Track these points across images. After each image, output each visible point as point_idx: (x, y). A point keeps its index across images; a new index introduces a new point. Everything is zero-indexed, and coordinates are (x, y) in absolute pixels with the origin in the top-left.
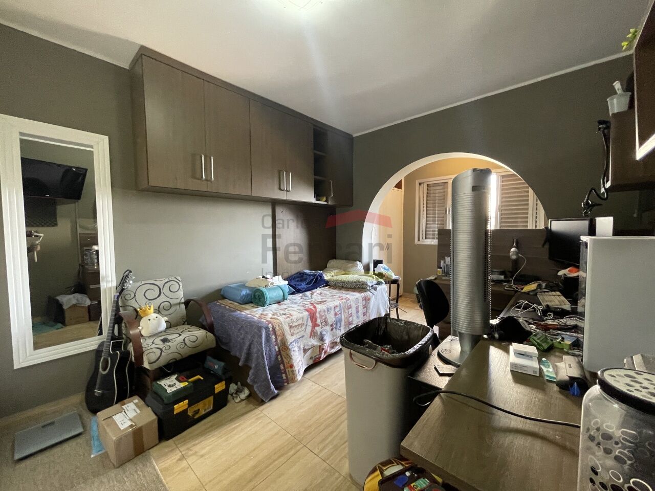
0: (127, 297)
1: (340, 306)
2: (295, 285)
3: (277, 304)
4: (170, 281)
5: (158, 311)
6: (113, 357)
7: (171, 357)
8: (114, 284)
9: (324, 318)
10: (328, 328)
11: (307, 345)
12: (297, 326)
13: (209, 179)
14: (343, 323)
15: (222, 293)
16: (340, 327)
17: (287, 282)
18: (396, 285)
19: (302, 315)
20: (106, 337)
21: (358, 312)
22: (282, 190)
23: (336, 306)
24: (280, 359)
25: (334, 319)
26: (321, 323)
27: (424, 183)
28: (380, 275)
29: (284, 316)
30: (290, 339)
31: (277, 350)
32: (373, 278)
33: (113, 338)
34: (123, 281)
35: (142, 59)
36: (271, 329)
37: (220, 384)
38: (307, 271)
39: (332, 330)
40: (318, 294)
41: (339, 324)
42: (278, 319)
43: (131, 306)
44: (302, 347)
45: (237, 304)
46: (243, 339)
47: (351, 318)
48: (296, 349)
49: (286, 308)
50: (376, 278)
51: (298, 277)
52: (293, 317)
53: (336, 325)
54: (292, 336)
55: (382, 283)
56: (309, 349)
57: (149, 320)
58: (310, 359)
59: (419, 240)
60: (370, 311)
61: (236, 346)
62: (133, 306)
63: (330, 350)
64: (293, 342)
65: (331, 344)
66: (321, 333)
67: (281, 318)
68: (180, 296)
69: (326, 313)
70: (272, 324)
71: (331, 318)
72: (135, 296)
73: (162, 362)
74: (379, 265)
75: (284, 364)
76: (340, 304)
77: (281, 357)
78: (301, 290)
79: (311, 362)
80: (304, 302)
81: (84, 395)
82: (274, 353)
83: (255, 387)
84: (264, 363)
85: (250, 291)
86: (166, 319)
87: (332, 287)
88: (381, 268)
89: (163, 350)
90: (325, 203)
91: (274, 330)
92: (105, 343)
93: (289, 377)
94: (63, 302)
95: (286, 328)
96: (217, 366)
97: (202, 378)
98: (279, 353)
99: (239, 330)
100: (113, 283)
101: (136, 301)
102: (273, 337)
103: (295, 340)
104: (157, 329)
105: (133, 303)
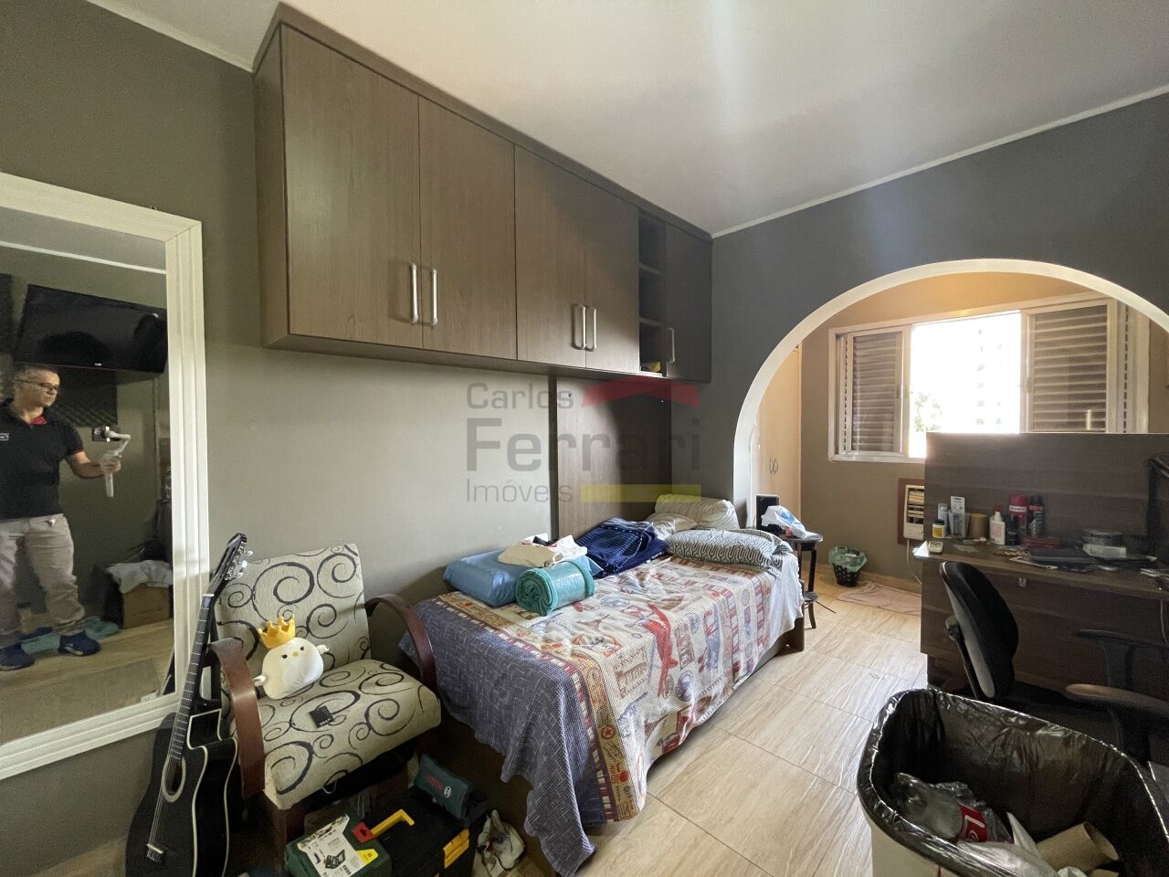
0: (234, 601)
1: (716, 612)
2: (601, 555)
3: (572, 607)
4: (336, 555)
5: (306, 630)
6: (194, 758)
7: (335, 766)
8: (206, 568)
9: (685, 643)
10: (693, 667)
11: (653, 715)
12: (632, 670)
13: (427, 320)
14: (722, 650)
15: (447, 575)
16: (716, 661)
17: (585, 550)
18: (810, 553)
19: (641, 641)
20: (181, 698)
21: (748, 622)
22: (578, 348)
23: (708, 614)
24: (596, 760)
25: (705, 645)
26: (681, 657)
27: (847, 333)
28: (774, 529)
29: (600, 646)
30: (619, 705)
31: (592, 737)
32: (770, 540)
33: (196, 703)
34: (226, 561)
35: (280, 31)
36: (577, 687)
37: (456, 841)
38: (620, 522)
39: (701, 669)
40: (652, 576)
41: (714, 654)
42: (589, 657)
43: (242, 622)
44: (643, 719)
45: (484, 606)
46: (509, 707)
47: (736, 638)
48: (632, 729)
49: (599, 621)
50: (776, 540)
51: (601, 536)
52: (624, 649)
53: (710, 657)
54: (623, 697)
55: (786, 549)
56: (657, 723)
57: (285, 657)
58: (658, 744)
59: (837, 452)
60: (770, 617)
61: (490, 722)
62: (248, 621)
63: (697, 719)
64: (625, 713)
65: (698, 702)
66: (680, 682)
67: (597, 653)
68: (357, 590)
69: (689, 632)
70: (579, 673)
71: (699, 642)
72: (253, 596)
73: (311, 785)
74: (771, 508)
75: (605, 771)
76: (715, 606)
77: (601, 755)
78: (616, 568)
79: (659, 753)
80: (632, 603)
81: (125, 845)
82: (584, 746)
83: (543, 842)
84: (567, 782)
85: (511, 574)
86: (324, 648)
87: (679, 560)
88: (776, 515)
89: (316, 748)
90: (659, 376)
91: (584, 688)
92: (177, 720)
93: (617, 803)
94: (120, 580)
95: (610, 678)
96: (449, 790)
97: (411, 822)
98: (596, 744)
99: (497, 683)
100: (202, 566)
101: (256, 609)
102: (583, 705)
103: (629, 708)
104: (302, 679)
105: (247, 614)
